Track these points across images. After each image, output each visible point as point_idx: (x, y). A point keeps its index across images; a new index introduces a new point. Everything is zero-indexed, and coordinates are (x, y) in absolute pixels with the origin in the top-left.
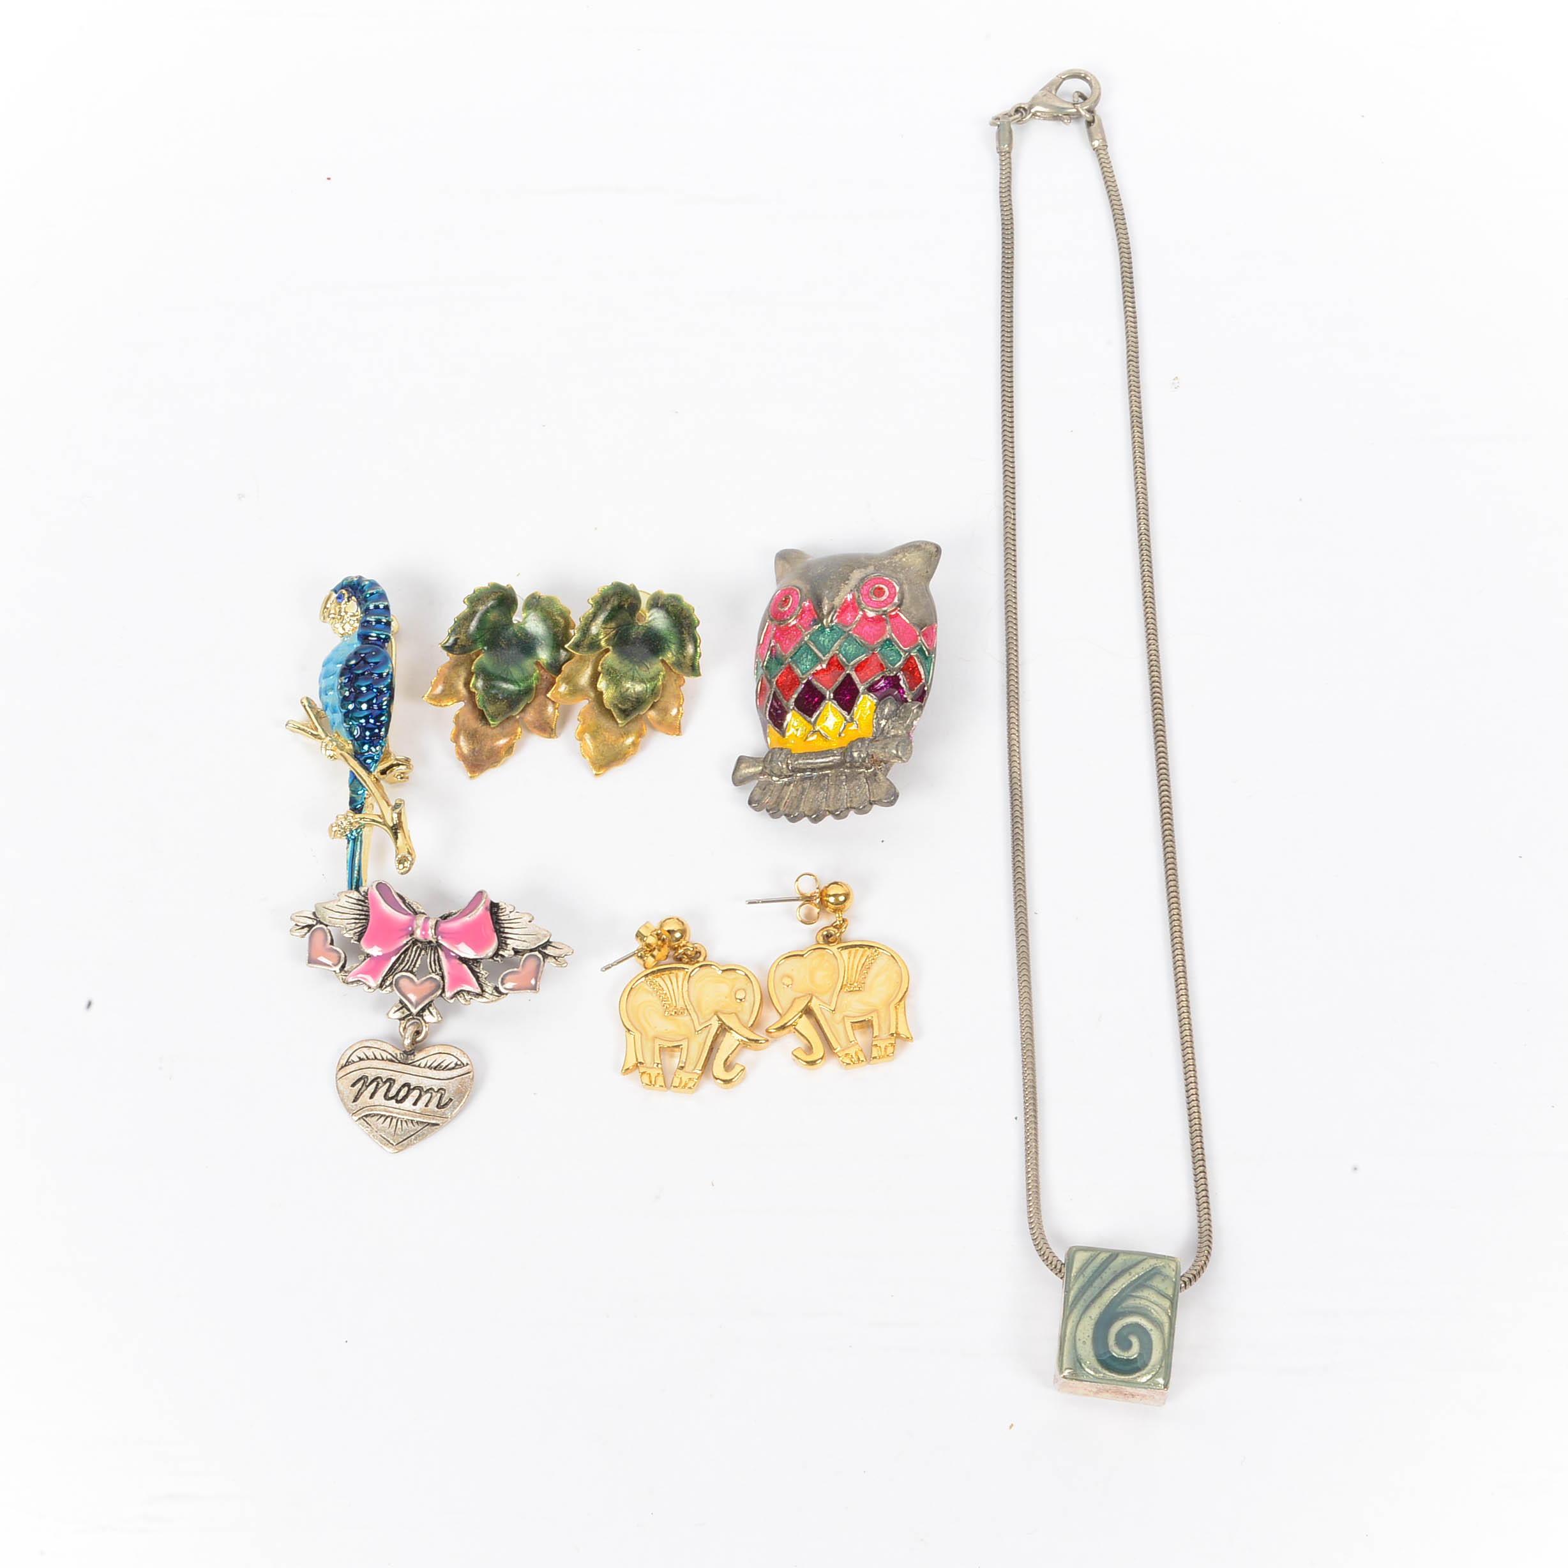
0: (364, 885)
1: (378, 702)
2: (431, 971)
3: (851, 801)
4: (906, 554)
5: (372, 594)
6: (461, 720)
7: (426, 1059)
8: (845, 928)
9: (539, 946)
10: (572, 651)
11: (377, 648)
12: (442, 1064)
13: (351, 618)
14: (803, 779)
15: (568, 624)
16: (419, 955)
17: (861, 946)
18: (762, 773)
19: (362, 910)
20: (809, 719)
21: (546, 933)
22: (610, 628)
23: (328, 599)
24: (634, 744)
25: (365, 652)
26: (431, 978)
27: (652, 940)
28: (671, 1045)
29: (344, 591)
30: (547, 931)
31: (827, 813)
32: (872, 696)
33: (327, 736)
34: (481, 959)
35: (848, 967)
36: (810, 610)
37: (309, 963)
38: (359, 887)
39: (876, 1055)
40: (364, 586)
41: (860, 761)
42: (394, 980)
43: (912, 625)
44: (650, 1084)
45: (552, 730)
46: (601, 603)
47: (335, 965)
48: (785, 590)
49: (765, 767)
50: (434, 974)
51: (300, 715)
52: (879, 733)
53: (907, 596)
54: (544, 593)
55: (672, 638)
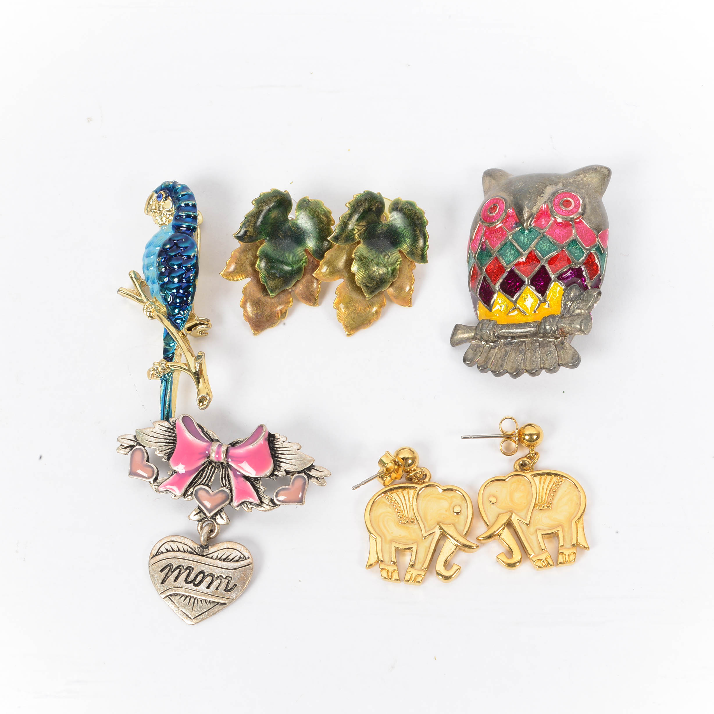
0: (173, 416)
1: (186, 277)
2: (222, 486)
3: (544, 363)
4: (586, 175)
5: (183, 195)
6: (248, 291)
7: (217, 553)
8: (537, 460)
9: (305, 469)
10: (332, 242)
11: (186, 236)
12: (229, 557)
13: (168, 213)
14: (506, 344)
15: (330, 221)
16: (214, 472)
17: (549, 474)
18: (474, 338)
19: (171, 436)
20: (511, 298)
21: (310, 459)
22: (361, 226)
23: (151, 198)
24: (377, 313)
25: (178, 239)
26: (223, 490)
27: (390, 465)
28: (404, 547)
29: (162, 192)
30: (312, 457)
31: (525, 371)
32: (561, 283)
33: (148, 300)
34: (261, 478)
35: (539, 490)
36: (512, 216)
37: (131, 474)
38: (169, 418)
39: (562, 561)
40: (177, 189)
41: (552, 332)
42: (194, 491)
43: (592, 229)
44: (389, 578)
45: (316, 300)
46: (356, 206)
47: (149, 478)
48: (493, 200)
49: (476, 334)
50: (224, 488)
51: (128, 284)
52: (566, 312)
53: (588, 208)
54: (312, 198)
55: (407, 234)
